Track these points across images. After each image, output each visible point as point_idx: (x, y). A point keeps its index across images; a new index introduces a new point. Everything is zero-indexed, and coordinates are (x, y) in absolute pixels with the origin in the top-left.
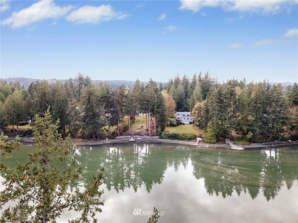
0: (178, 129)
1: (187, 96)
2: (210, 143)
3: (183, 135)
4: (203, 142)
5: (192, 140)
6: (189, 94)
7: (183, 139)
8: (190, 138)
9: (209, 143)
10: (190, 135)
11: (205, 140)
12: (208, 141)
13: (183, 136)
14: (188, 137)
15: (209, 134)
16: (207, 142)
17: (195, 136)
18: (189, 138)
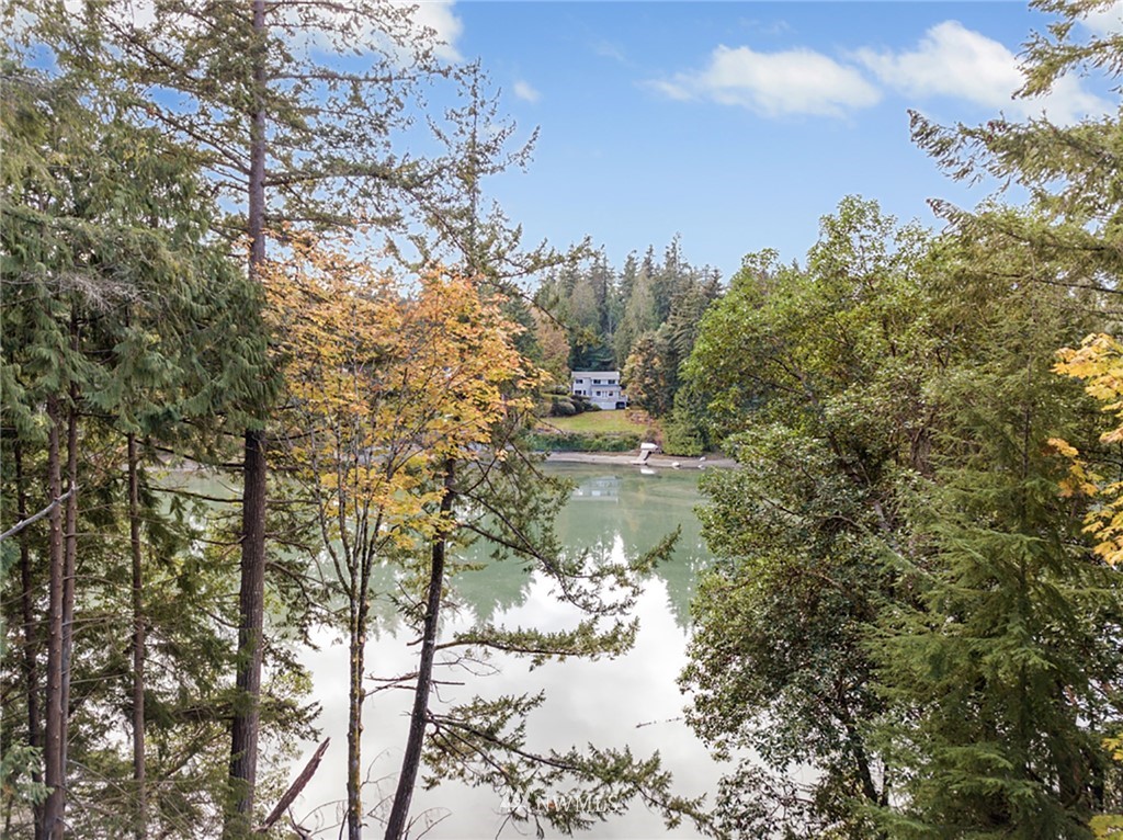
0: (578, 423)
1: (608, 323)
2: (683, 456)
3: (597, 437)
4: (662, 456)
5: (626, 450)
6: (613, 318)
7: (598, 449)
8: (619, 444)
9: (678, 455)
10: (617, 437)
11: (668, 448)
12: (678, 451)
13: (597, 441)
14: (613, 442)
15: (679, 427)
16: (673, 455)
17: (636, 438)
18: (614, 446)
